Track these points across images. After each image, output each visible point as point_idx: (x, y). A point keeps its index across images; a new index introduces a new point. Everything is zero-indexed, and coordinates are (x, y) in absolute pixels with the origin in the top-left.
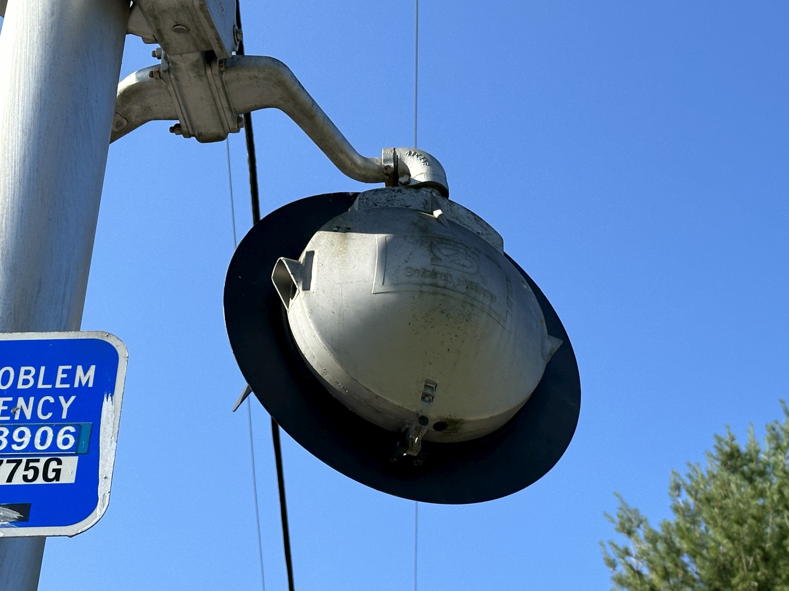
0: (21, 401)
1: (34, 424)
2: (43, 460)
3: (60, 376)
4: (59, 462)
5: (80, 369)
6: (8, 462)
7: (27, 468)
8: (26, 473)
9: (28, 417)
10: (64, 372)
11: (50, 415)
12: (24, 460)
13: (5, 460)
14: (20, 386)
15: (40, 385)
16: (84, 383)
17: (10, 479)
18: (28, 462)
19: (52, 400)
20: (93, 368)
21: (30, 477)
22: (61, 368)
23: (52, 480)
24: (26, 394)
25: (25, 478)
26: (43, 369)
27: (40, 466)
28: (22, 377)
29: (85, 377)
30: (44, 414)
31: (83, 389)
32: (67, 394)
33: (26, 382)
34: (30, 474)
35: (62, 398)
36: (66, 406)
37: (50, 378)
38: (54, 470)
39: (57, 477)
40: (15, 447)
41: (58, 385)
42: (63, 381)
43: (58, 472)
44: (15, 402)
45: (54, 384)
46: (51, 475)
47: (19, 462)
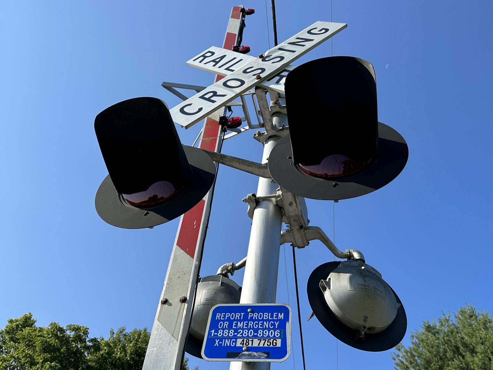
0: (265, 323)
1: (269, 329)
2: (272, 340)
3: (275, 316)
4: (276, 341)
5: (279, 314)
6: (263, 340)
7: (268, 342)
8: (268, 343)
9: (267, 327)
10: (275, 315)
11: (273, 327)
12: (267, 339)
13: (262, 339)
14: (264, 318)
15: (270, 318)
16: (281, 318)
17: (264, 345)
18: (268, 340)
19: (273, 323)
20: (283, 314)
21: (269, 345)
22: (275, 314)
23: (275, 346)
24: (266, 321)
25: (268, 345)
26: (270, 314)
27: (271, 341)
28: (265, 316)
29: (281, 316)
30: (271, 327)
31: (281, 320)
32: (277, 321)
33: (266, 317)
34: (269, 344)
35: (275, 322)
36: (277, 324)
37: (272, 316)
38: (275, 343)
39: (276, 345)
40: (264, 336)
41: (274, 318)
42: (275, 317)
43: (276, 343)
44: (264, 323)
45: (273, 318)
46: (274, 344)
47: (266, 340)
